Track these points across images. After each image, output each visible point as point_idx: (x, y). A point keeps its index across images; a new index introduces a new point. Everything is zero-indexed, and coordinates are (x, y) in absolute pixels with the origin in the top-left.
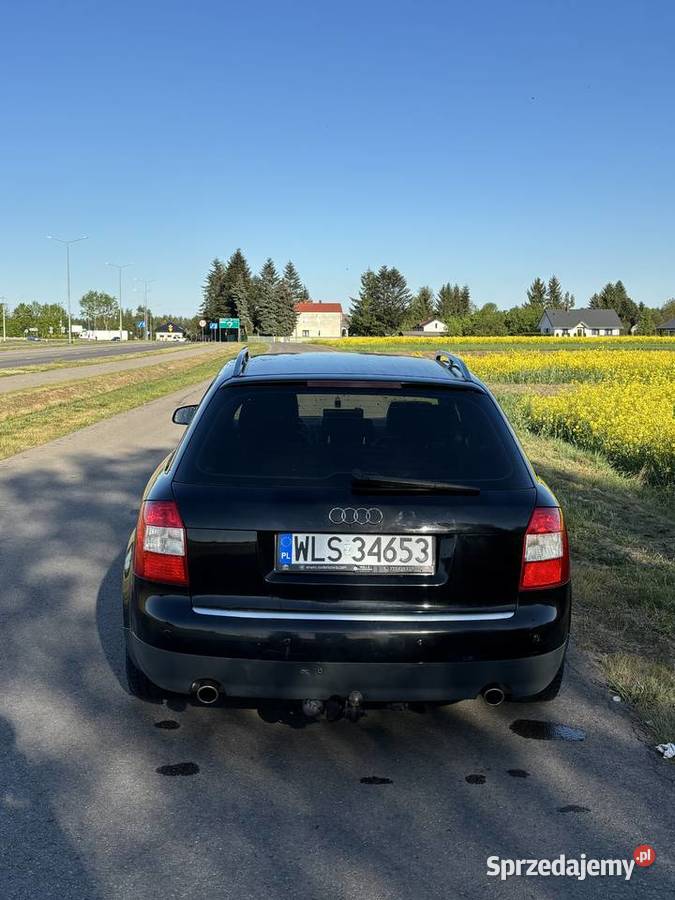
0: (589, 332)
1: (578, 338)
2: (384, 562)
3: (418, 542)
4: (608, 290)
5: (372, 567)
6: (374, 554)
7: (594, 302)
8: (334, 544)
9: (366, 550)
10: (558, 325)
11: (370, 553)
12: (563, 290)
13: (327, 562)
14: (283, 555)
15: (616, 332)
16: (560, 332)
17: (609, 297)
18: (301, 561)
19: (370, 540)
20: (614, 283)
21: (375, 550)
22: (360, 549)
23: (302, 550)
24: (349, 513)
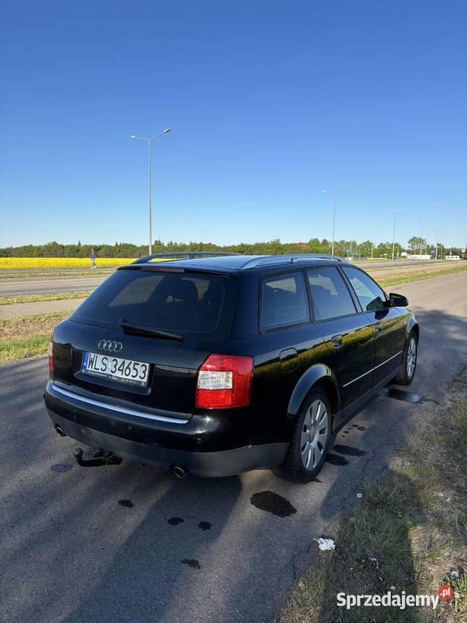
2: (124, 376)
3: (142, 366)
5: (118, 378)
6: (120, 370)
8: (105, 361)
9: (117, 367)
11: (119, 370)
13: (100, 371)
14: (85, 363)
18: (90, 369)
19: (120, 361)
21: (121, 368)
22: (115, 366)
23: (91, 362)
24: (108, 344)
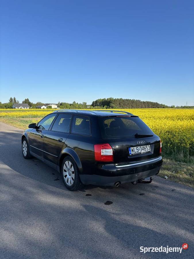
0: (23, 108)
1: (21, 109)
3: (148, 146)
4: (26, 100)
5: (143, 152)
7: (23, 102)
8: (137, 148)
10: (17, 107)
12: (17, 100)
13: (137, 152)
15: (28, 108)
16: (17, 108)
17: (26, 101)
19: (142, 147)
20: (27, 99)
23: (133, 150)
24: (140, 142)
